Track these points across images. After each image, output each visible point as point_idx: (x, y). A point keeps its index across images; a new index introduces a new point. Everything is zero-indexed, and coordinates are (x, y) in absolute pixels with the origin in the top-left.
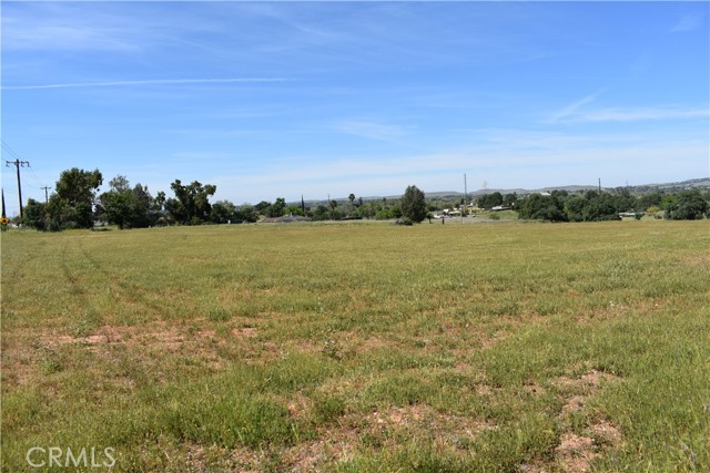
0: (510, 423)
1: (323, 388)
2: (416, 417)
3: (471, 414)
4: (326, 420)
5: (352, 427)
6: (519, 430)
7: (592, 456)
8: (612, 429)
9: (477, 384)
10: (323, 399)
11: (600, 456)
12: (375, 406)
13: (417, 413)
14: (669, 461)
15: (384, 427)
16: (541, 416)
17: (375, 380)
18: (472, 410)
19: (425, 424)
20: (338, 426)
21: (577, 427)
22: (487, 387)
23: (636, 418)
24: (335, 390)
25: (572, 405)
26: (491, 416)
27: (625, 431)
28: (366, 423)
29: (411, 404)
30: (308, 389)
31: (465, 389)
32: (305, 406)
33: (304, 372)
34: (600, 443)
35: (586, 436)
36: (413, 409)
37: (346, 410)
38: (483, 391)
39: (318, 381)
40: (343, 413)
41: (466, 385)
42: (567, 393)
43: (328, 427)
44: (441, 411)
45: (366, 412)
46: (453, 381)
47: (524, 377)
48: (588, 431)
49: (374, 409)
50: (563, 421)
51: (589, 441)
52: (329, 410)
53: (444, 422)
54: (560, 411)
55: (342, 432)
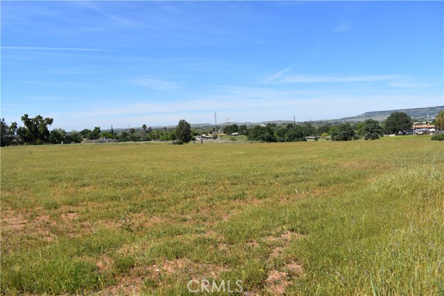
0: (238, 266)
1: (120, 251)
2: (180, 266)
3: (215, 262)
4: (122, 272)
5: (139, 275)
6: (244, 271)
7: (286, 283)
8: (298, 266)
9: (219, 243)
10: (120, 258)
11: (291, 283)
12: (154, 261)
13: (181, 263)
14: (330, 283)
15: (160, 274)
16: (256, 261)
17: (154, 244)
18: (215, 260)
19: (186, 270)
20: (130, 275)
21: (278, 266)
22: (225, 245)
23: (311, 259)
24: (128, 252)
25: (275, 254)
26: (227, 263)
27: (305, 267)
28: (148, 273)
29: (177, 258)
30: (110, 252)
31: (211, 247)
32: (108, 263)
33: (108, 241)
34: (291, 275)
35: (283, 271)
36: (178, 261)
37: (135, 264)
38: (222, 247)
39: (117, 246)
40: (133, 267)
41: (212, 244)
42: (272, 246)
43: (123, 276)
44: (196, 261)
45: (148, 265)
46: (204, 242)
47: (246, 237)
48: (284, 268)
49: (153, 262)
50: (270, 263)
51: (284, 274)
52: (124, 265)
53: (198, 268)
54: (268, 257)
55: (132, 279)
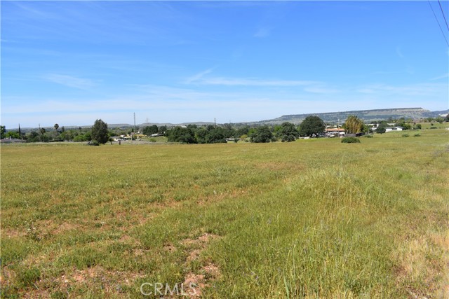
0: (154, 272)
1: (24, 263)
2: (92, 275)
3: (129, 269)
4: (26, 285)
5: (45, 288)
6: (159, 276)
7: (203, 286)
8: (215, 268)
9: (134, 248)
10: (23, 271)
11: (207, 285)
12: (63, 271)
13: (92, 272)
14: (245, 284)
15: (69, 285)
16: (173, 265)
17: (63, 252)
18: (130, 266)
19: (98, 280)
20: (35, 289)
21: (195, 269)
22: (140, 250)
23: (228, 260)
24: (34, 263)
25: (192, 257)
26: (142, 269)
27: (222, 269)
28: (56, 285)
29: (89, 266)
30: (13, 264)
31: (126, 253)
32: (10, 277)
33: (11, 252)
34: (208, 277)
35: (200, 274)
36: (90, 270)
37: (41, 276)
38: (138, 253)
39: (21, 257)
40: (39, 279)
41: (127, 250)
42: (189, 249)
43: (27, 290)
44: (110, 269)
45: (56, 276)
46: (118, 248)
47: (163, 241)
48: (201, 271)
49: (62, 273)
50: (187, 266)
51: (201, 277)
52: (28, 278)
53: (111, 276)
54: (185, 260)
55: (36, 292)
